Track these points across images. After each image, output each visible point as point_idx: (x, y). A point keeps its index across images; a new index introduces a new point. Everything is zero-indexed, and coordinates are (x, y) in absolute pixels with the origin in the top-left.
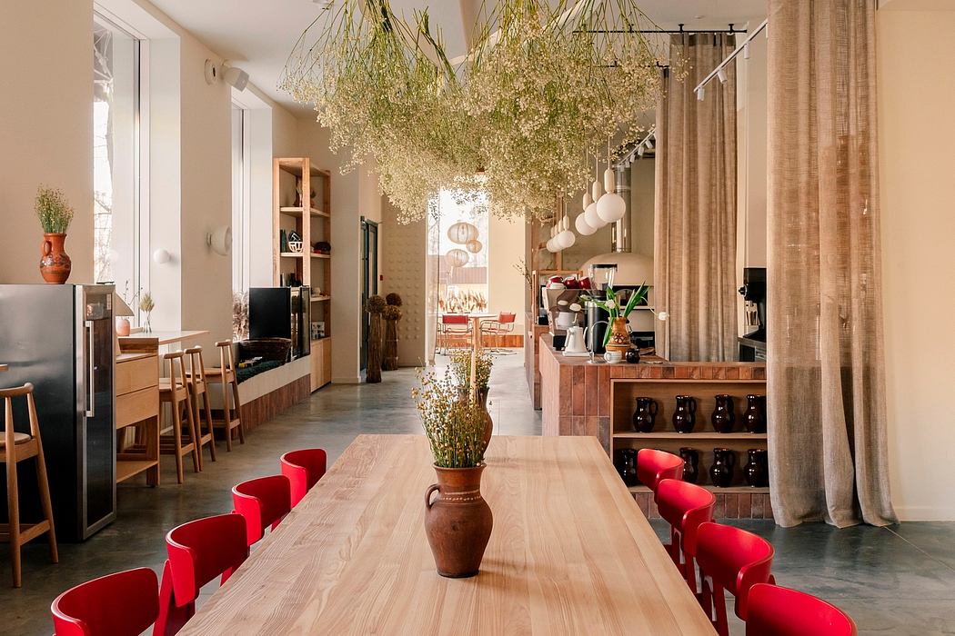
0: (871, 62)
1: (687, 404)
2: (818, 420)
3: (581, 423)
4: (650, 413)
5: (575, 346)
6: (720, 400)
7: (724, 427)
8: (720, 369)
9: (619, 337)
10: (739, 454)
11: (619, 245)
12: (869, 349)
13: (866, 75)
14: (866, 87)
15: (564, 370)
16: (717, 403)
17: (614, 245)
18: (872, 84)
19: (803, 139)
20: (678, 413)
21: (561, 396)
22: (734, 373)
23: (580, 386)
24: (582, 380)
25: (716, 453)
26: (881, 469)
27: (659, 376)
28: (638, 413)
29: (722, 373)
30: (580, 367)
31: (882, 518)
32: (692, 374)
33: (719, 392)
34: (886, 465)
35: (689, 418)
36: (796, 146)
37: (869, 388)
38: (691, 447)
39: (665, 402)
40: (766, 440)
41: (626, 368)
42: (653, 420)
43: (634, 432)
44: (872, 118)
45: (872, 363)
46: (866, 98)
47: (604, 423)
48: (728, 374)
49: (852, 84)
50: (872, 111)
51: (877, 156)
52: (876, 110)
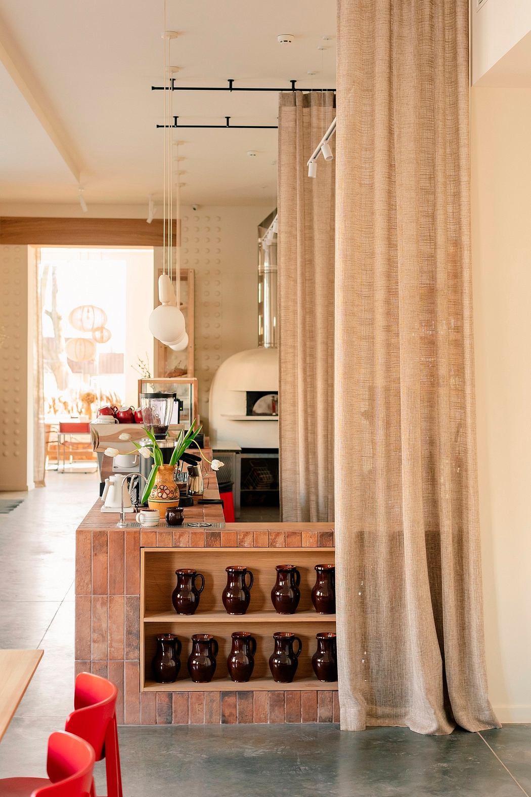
0: (463, 151)
1: (240, 578)
2: (401, 598)
3: (104, 604)
4: (194, 590)
5: (115, 500)
6: (282, 571)
7: (288, 606)
8: (278, 534)
9: (163, 491)
10: (307, 639)
11: (267, 339)
12: (460, 510)
13: (457, 167)
14: (457, 182)
15: (82, 537)
16: (278, 576)
17: (261, 338)
18: (464, 178)
19: (380, 247)
20: (228, 589)
21: (77, 571)
22: (295, 540)
23: (102, 558)
24: (105, 549)
25: (276, 639)
26: (476, 660)
27: (202, 543)
28: (178, 590)
29: (280, 540)
30: (102, 534)
31: (479, 721)
32: (242, 541)
33: (282, 561)
34: (482, 654)
35: (242, 596)
36: (372, 255)
37: (462, 557)
38: (246, 631)
39: (214, 574)
40: (334, 623)
41: (161, 534)
42: (197, 599)
43: (172, 613)
44: (464, 221)
45: (465, 527)
46: (457, 195)
47: (132, 604)
48: (289, 540)
49: (440, 178)
50: (464, 212)
51: (470, 268)
52: (469, 211)
